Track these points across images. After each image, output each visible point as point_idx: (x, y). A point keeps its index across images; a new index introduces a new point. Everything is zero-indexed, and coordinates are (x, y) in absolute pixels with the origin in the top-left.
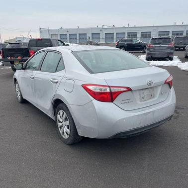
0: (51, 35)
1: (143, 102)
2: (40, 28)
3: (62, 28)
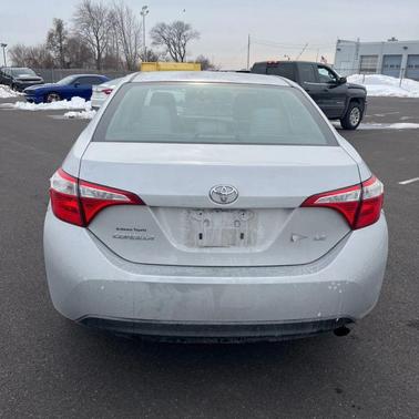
0: (362, 56)
1: (196, 250)
2: (339, 41)
3: (393, 39)
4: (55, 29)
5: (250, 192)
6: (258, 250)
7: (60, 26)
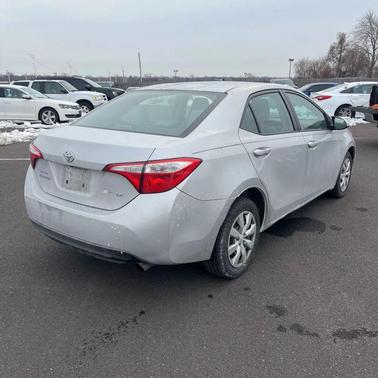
4: (337, 41)
5: (81, 157)
6: (89, 195)
7: (342, 39)
